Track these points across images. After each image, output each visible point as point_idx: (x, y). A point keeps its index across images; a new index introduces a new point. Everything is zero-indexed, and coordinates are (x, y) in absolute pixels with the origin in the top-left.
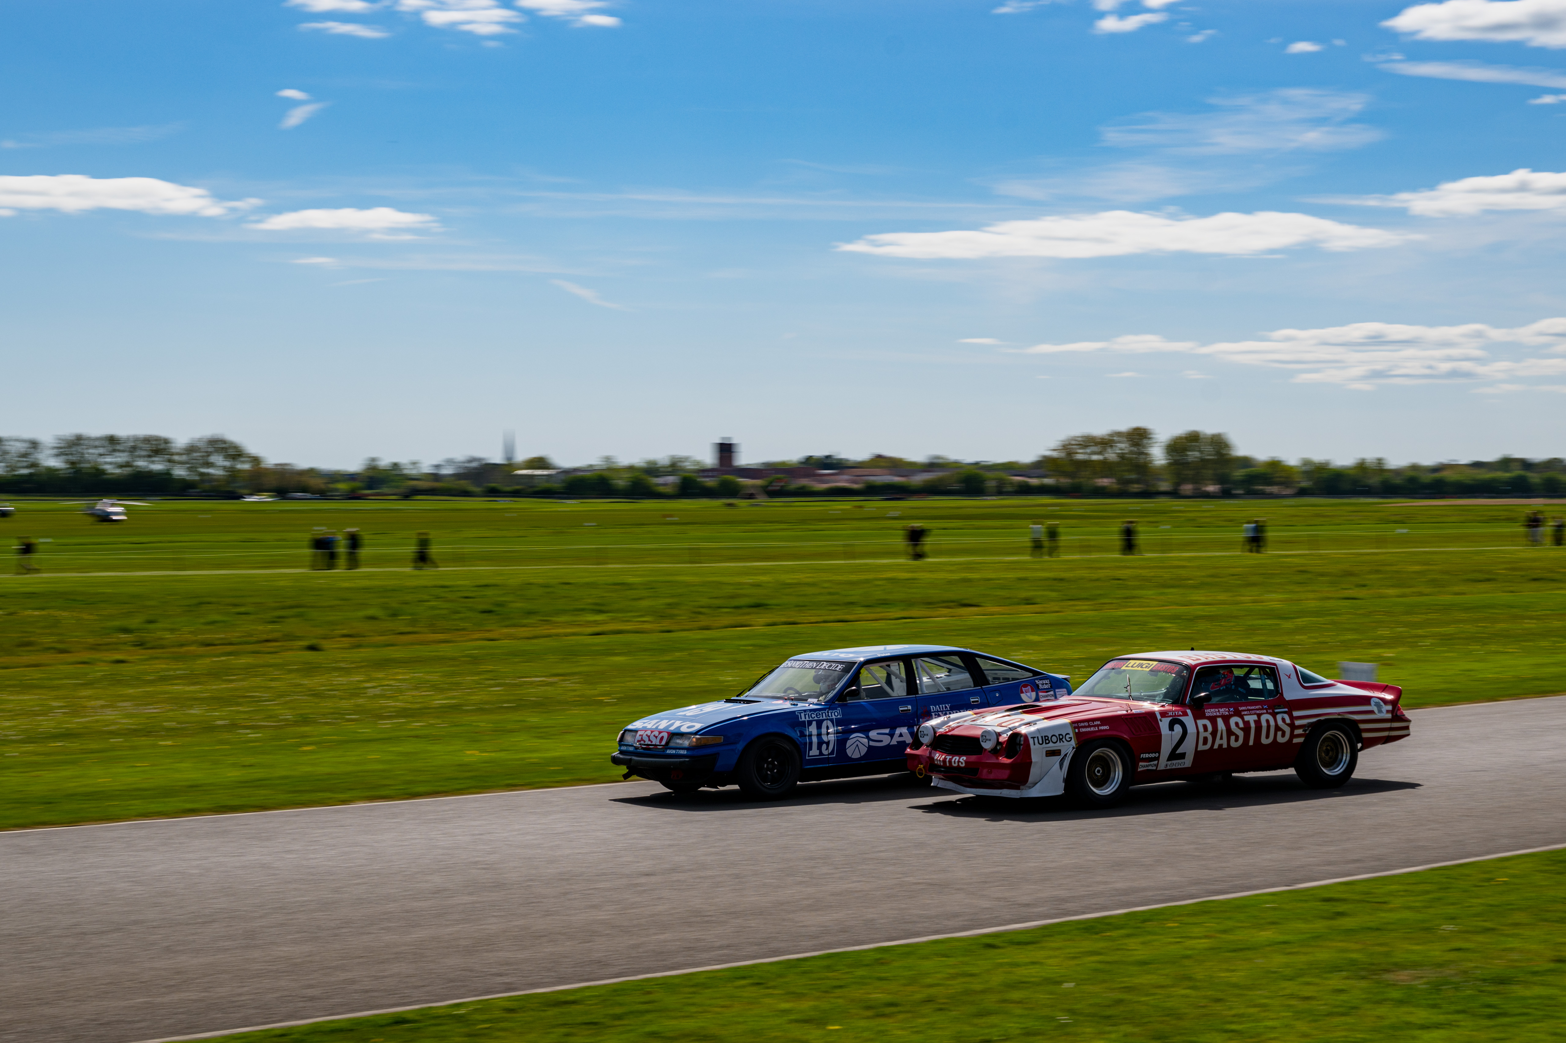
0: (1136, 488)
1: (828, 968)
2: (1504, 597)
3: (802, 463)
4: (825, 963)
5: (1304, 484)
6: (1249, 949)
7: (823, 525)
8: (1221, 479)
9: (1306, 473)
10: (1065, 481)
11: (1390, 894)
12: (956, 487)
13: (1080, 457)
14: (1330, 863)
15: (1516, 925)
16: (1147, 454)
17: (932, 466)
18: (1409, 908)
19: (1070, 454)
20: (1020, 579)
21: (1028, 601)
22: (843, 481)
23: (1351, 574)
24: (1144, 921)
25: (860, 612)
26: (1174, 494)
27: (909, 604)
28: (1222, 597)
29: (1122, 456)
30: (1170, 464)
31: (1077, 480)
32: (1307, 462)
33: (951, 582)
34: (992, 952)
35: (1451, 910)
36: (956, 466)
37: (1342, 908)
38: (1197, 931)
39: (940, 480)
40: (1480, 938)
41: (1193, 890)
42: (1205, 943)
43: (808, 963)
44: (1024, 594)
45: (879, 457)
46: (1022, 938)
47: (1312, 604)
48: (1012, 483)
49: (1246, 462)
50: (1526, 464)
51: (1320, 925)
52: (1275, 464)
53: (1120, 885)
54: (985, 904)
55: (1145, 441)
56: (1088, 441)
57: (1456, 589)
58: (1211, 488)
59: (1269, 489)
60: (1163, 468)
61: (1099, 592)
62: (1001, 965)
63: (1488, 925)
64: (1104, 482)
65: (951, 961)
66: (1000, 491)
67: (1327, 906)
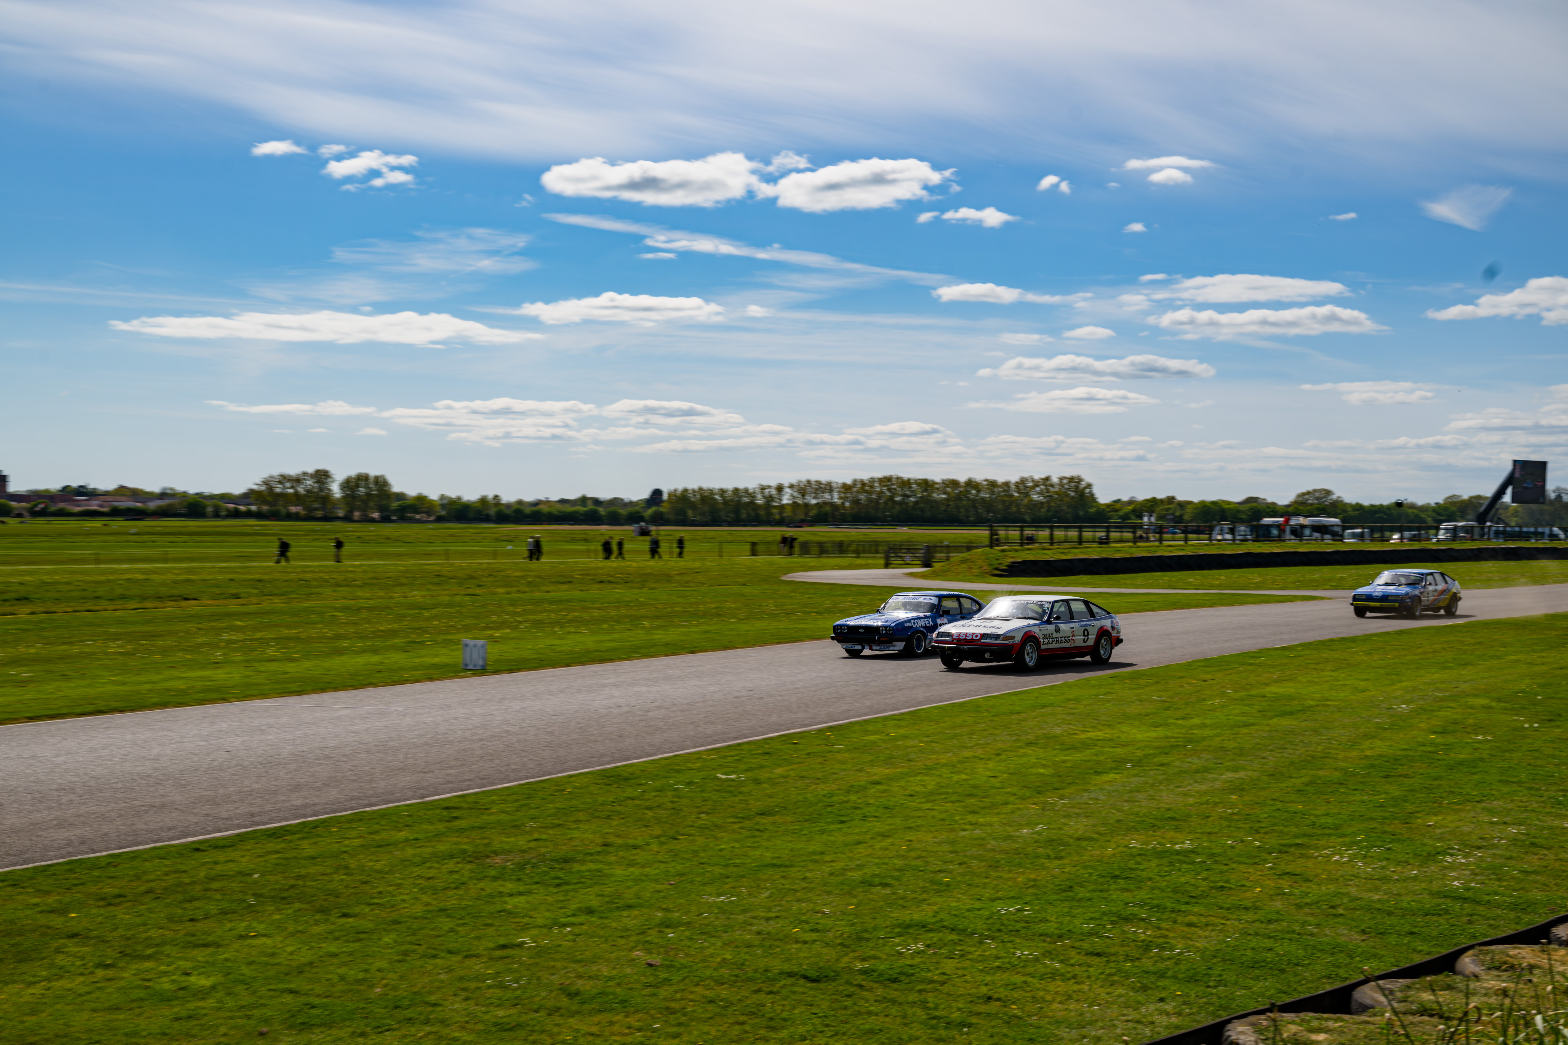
0: (320, 514)
1: (71, 871)
2: (578, 594)
3: (60, 491)
4: (68, 867)
5: (443, 513)
6: (388, 845)
7: (79, 538)
8: (382, 509)
9: (443, 506)
10: (265, 508)
11: (493, 802)
12: (183, 511)
13: (278, 490)
14: (451, 782)
15: (578, 821)
16: (329, 489)
17: (163, 495)
18: (505, 812)
19: (271, 489)
20: (231, 580)
21: (237, 596)
22: (94, 506)
23: (471, 577)
24: (315, 827)
25: (104, 604)
26: (348, 519)
27: (143, 598)
28: (381, 593)
29: (309, 491)
30: (343, 497)
31: (276, 508)
32: (443, 497)
33: (175, 582)
34: (198, 855)
35: (532, 812)
36: (185, 494)
37: (457, 813)
38: (354, 833)
39: (170, 505)
40: (551, 832)
41: (349, 804)
42: (356, 842)
43: (53, 868)
44: (234, 591)
45: (122, 487)
46: (221, 843)
47: (445, 599)
48: (228, 510)
49: (401, 496)
50: (597, 502)
51: (441, 826)
52: (421, 499)
53: (298, 802)
54: (194, 819)
55: (328, 480)
56: (283, 479)
57: (544, 588)
58: (376, 515)
59: (418, 516)
60: (338, 499)
61: (290, 590)
62: (204, 864)
63: (557, 822)
64: (293, 509)
65: (166, 862)
66: (217, 515)
67: (445, 813)
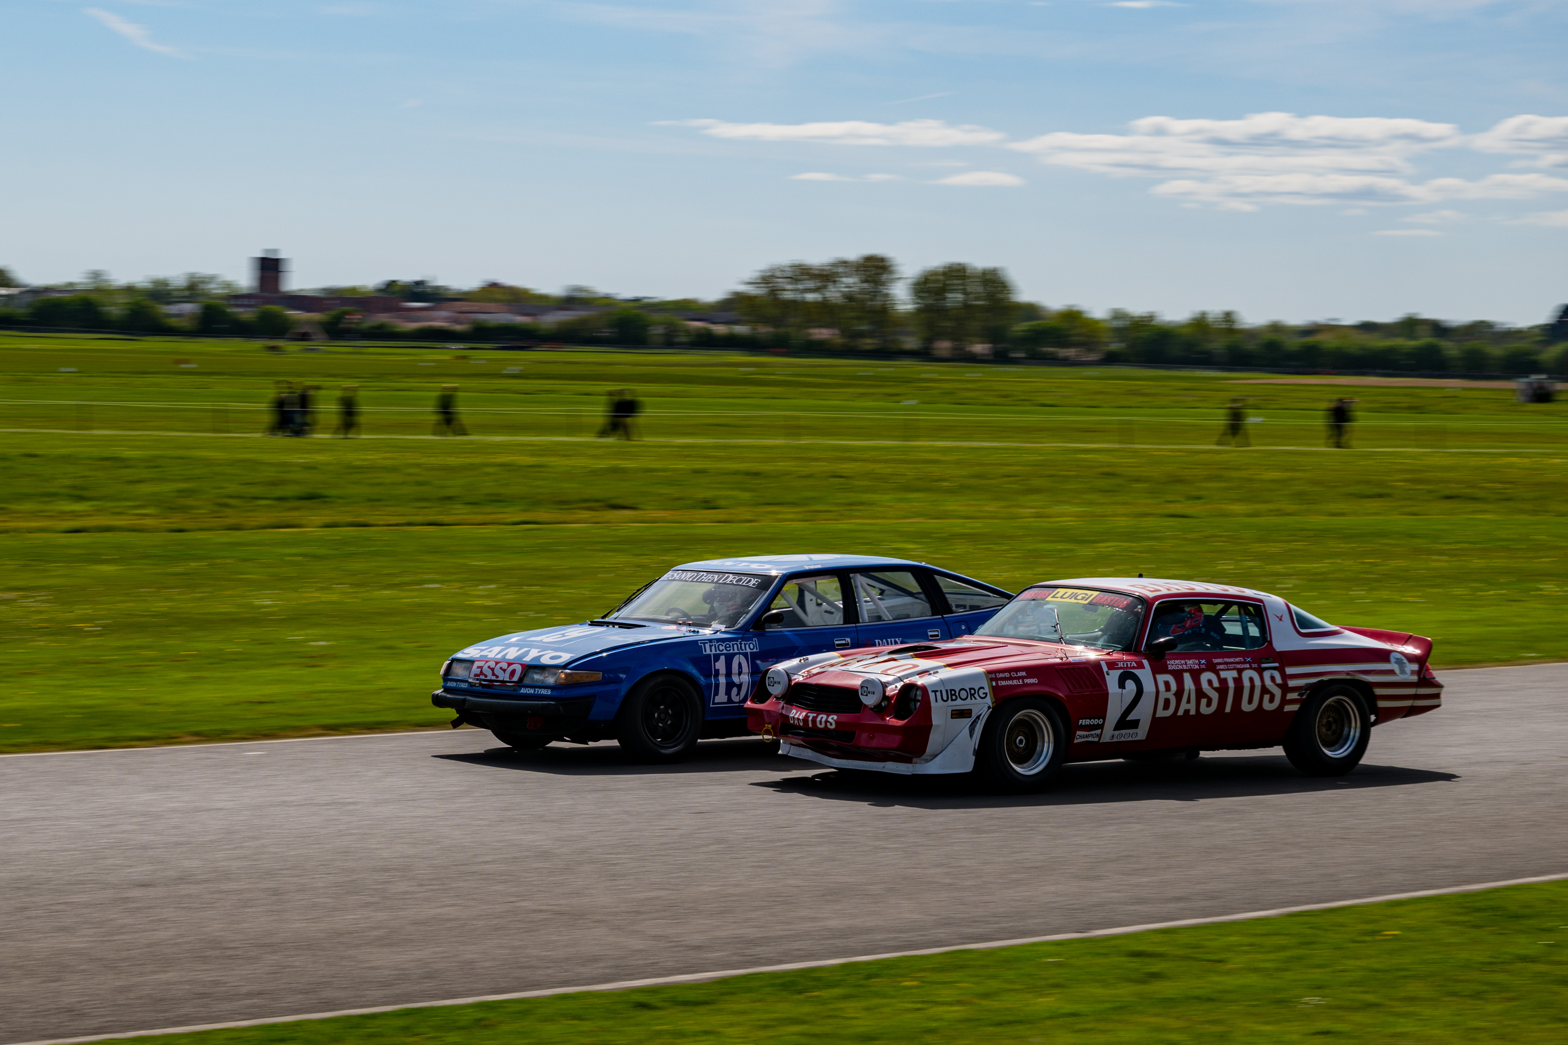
0: (868, 343)
1: (406, 1029)
2: (1401, 521)
3: (380, 290)
4: (401, 1022)
5: (1115, 347)
6: (1020, 1022)
7: (409, 383)
8: (994, 335)
9: (1118, 331)
10: (764, 330)
11: (1229, 948)
12: (606, 333)
13: (788, 296)
14: (1141, 901)
15: (1412, 1000)
16: (887, 295)
17: (570, 302)
18: (1256, 970)
19: (773, 292)
20: (696, 472)
21: (708, 504)
22: (440, 320)
23: (1178, 480)
24: (869, 977)
25: (461, 512)
26: (924, 355)
27: (534, 502)
28: (991, 507)
29: (849, 297)
30: (919, 311)
31: (782, 330)
32: (1119, 315)
33: (595, 473)
34: (646, 1015)
35: (1316, 975)
36: (607, 302)
37: (1157, 966)
38: (946, 993)
39: (583, 322)
40: (1359, 1017)
41: (941, 933)
42: (956, 1012)
43: (377, 1022)
44: (702, 494)
45: (494, 285)
46: (691, 996)
47: (1123, 522)
48: (687, 332)
49: (1031, 311)
50: (1439, 329)
51: (1126, 991)
52: (1072, 316)
53: (834, 923)
54: (637, 943)
55: (884, 277)
56: (802, 273)
57: (1333, 507)
58: (979, 348)
59: (1063, 352)
60: (910, 315)
61: (810, 494)
62: (659, 1033)
63: (1370, 998)
64: (821, 334)
65: (586, 1026)
66: (670, 342)
67: (1135, 964)
